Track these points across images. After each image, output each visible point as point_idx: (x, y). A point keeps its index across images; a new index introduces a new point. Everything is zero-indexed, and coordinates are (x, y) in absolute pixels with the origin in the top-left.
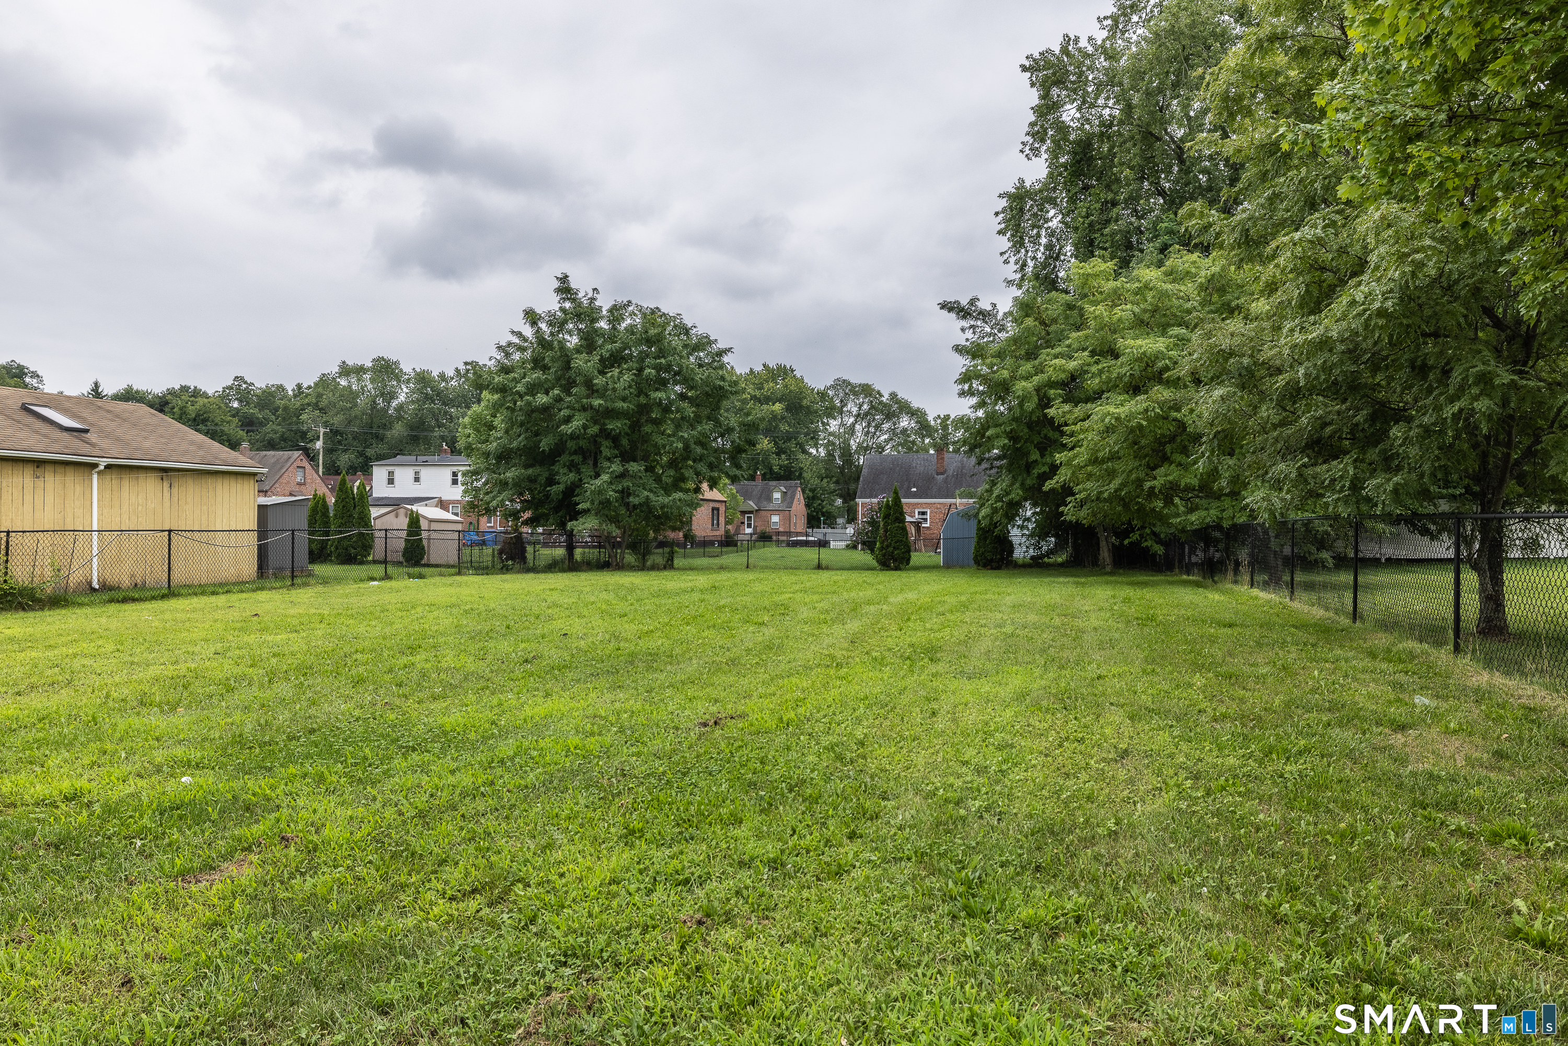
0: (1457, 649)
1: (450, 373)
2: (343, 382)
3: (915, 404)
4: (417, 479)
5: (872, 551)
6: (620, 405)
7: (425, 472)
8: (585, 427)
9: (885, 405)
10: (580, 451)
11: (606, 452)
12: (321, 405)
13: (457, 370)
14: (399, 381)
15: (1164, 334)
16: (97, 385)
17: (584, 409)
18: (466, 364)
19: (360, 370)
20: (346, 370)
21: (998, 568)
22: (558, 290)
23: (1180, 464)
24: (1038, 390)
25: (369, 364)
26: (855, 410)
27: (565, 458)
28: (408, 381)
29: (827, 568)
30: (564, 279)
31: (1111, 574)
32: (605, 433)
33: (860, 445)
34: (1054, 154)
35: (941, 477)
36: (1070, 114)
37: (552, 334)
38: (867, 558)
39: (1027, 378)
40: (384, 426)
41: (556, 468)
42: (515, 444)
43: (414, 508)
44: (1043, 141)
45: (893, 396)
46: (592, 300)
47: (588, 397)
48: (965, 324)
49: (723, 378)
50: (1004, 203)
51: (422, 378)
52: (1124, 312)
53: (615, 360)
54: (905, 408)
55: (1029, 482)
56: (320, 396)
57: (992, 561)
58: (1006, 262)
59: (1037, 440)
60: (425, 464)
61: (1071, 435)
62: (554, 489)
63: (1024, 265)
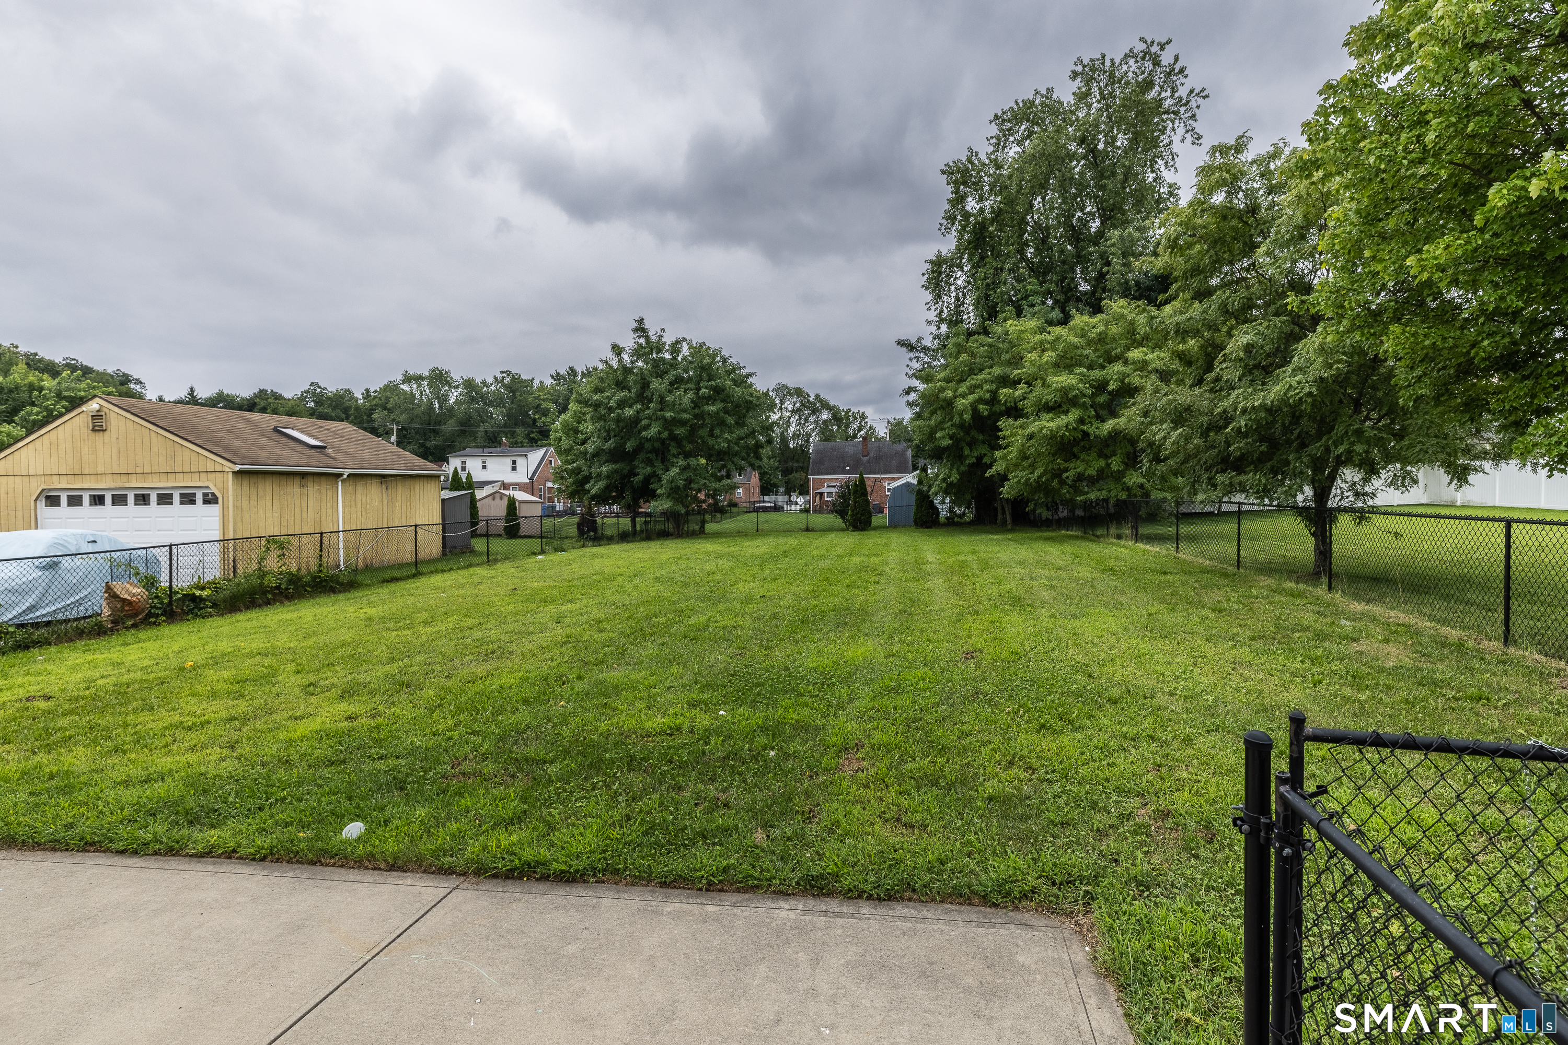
0: (1330, 588)
1: (490, 380)
2: (405, 387)
3: (832, 403)
4: (484, 467)
5: (843, 517)
6: (685, 416)
7: (491, 462)
8: (659, 432)
9: (812, 403)
10: (655, 451)
11: (674, 451)
12: (390, 405)
13: (496, 378)
14: (450, 386)
15: (1071, 372)
16: (192, 390)
17: (657, 419)
18: (502, 372)
19: (418, 378)
20: (408, 379)
21: (930, 527)
22: (636, 330)
23: (1083, 460)
24: (971, 405)
25: (426, 373)
26: (790, 407)
27: (642, 456)
28: (457, 387)
29: (813, 530)
30: (641, 321)
31: (1012, 531)
32: (673, 438)
33: (794, 434)
34: (961, 234)
35: (865, 459)
36: (971, 204)
37: (632, 362)
38: (838, 521)
39: (963, 396)
40: (439, 423)
41: (636, 463)
42: (607, 446)
43: (511, 493)
44: (953, 224)
45: (817, 396)
46: (661, 336)
47: (661, 410)
48: (912, 355)
49: (751, 395)
50: (927, 266)
51: (469, 384)
52: (1049, 356)
53: (677, 382)
54: (826, 405)
55: (962, 469)
56: (387, 399)
57: (926, 522)
58: (929, 309)
59: (968, 439)
60: (490, 455)
61: (1004, 438)
62: (637, 479)
63: (941, 312)
